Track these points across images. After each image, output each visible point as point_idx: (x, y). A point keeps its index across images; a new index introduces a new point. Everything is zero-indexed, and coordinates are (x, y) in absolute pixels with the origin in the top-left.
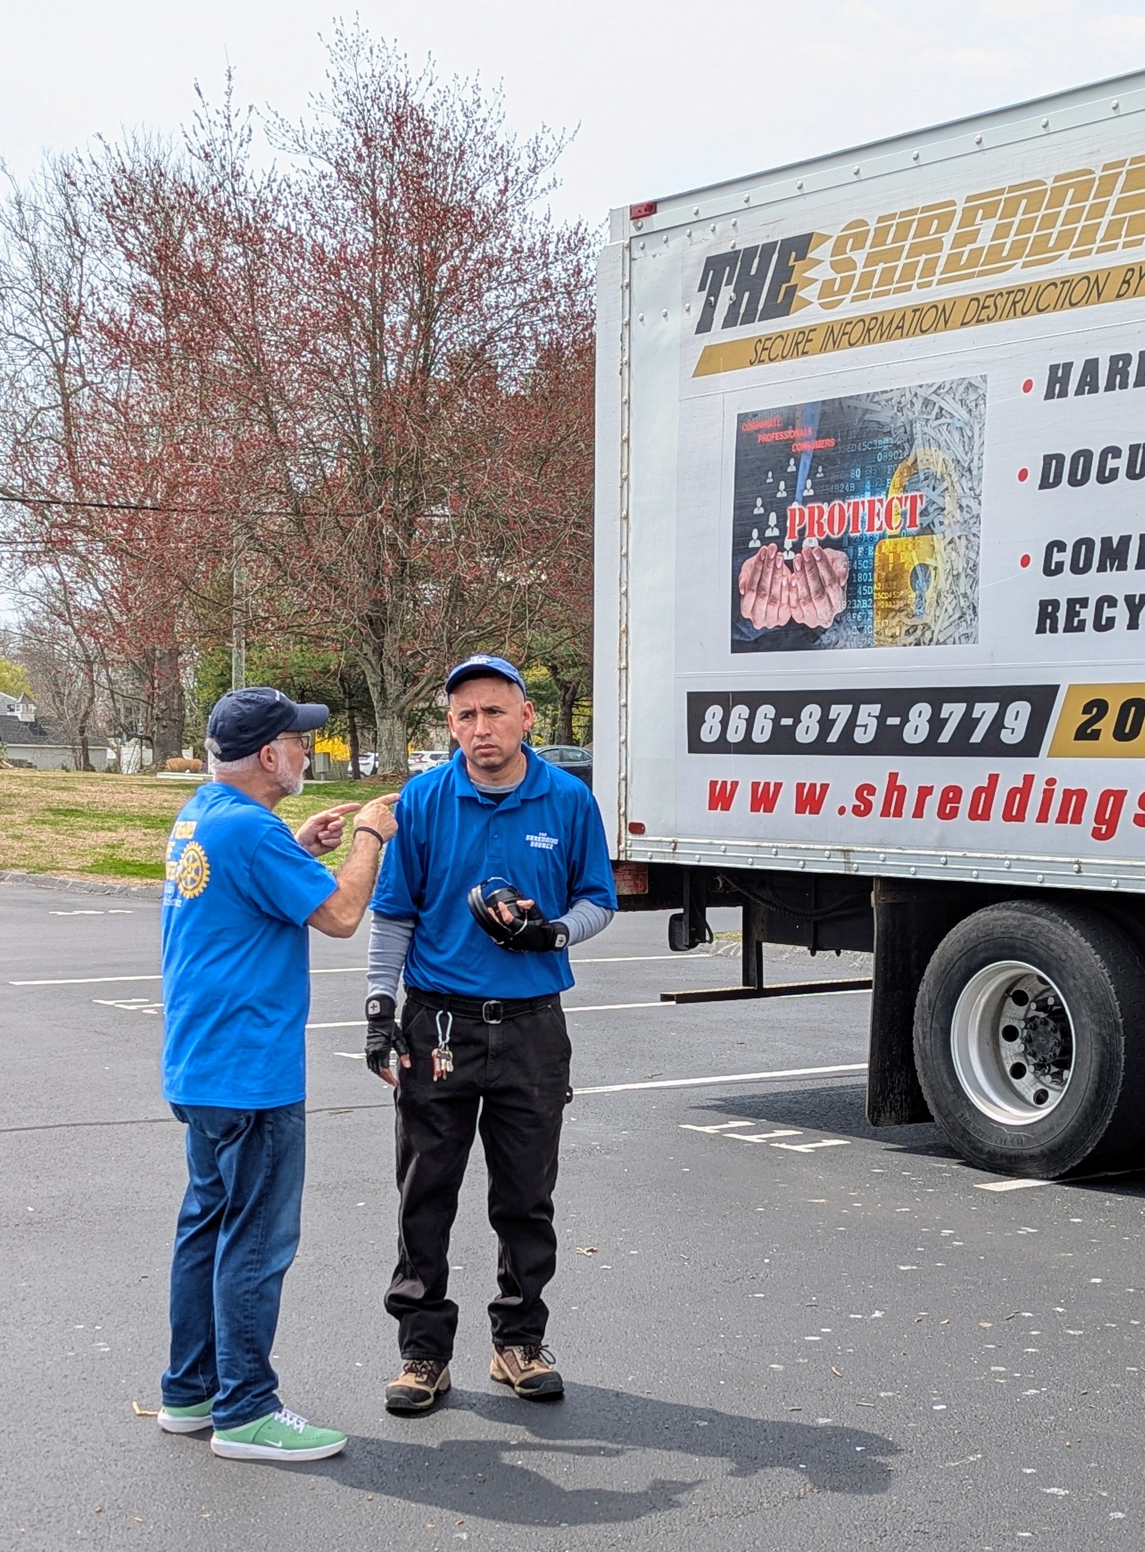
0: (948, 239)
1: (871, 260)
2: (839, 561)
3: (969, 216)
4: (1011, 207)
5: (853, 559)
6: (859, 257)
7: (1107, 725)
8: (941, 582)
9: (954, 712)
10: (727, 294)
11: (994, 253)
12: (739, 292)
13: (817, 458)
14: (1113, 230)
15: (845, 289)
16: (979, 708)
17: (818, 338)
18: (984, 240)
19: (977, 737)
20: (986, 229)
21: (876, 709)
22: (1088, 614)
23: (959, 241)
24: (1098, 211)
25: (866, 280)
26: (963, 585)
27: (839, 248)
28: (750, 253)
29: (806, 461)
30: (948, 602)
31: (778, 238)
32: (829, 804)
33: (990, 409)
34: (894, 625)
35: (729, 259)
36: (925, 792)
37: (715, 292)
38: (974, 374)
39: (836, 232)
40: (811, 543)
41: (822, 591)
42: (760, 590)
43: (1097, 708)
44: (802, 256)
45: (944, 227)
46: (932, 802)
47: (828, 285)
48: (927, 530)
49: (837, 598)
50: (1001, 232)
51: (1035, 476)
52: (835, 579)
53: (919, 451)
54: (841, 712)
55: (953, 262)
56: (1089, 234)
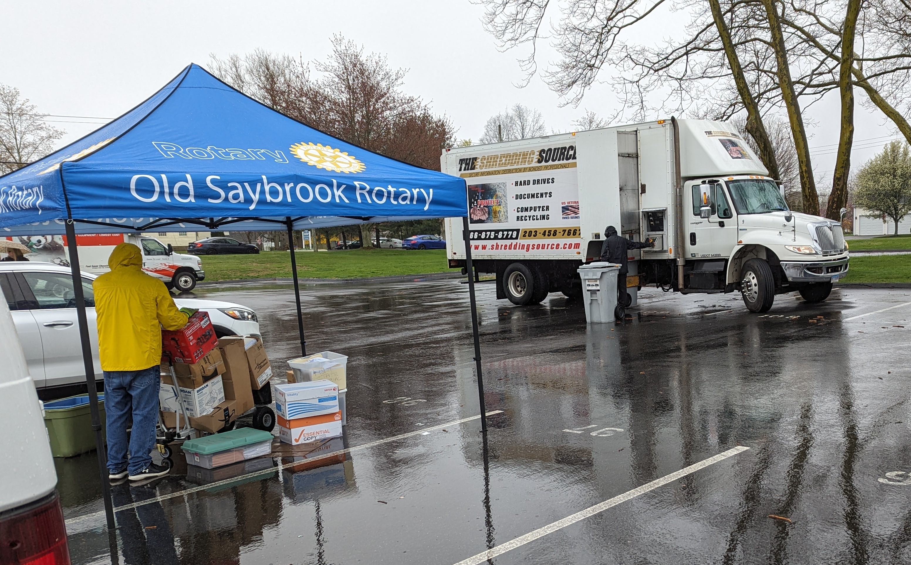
0: (498, 160)
1: (487, 162)
2: (487, 209)
3: (501, 158)
4: (507, 157)
5: (489, 209)
6: (485, 162)
7: (527, 235)
8: (502, 213)
9: (506, 233)
10: (464, 165)
11: (505, 164)
12: (466, 165)
13: (482, 193)
14: (522, 162)
15: (483, 166)
16: (509, 232)
17: (480, 174)
18: (503, 161)
19: (509, 237)
20: (504, 159)
21: (494, 233)
22: (523, 218)
23: (500, 161)
24: (519, 159)
25: (486, 166)
26: (506, 214)
27: (481, 160)
28: (467, 159)
29: (480, 193)
30: (504, 216)
31: (472, 157)
32: (487, 248)
33: (507, 187)
34: (496, 220)
35: (464, 160)
36: (502, 246)
37: (461, 165)
38: (504, 181)
39: (481, 158)
40: (482, 206)
41: (484, 214)
42: (474, 214)
43: (526, 232)
44: (476, 161)
45: (497, 159)
46: (503, 247)
47: (480, 166)
48: (500, 205)
49: (487, 215)
50: (506, 160)
51: (515, 198)
52: (486, 212)
53: (497, 193)
54: (488, 233)
55: (499, 164)
56: (518, 162)
